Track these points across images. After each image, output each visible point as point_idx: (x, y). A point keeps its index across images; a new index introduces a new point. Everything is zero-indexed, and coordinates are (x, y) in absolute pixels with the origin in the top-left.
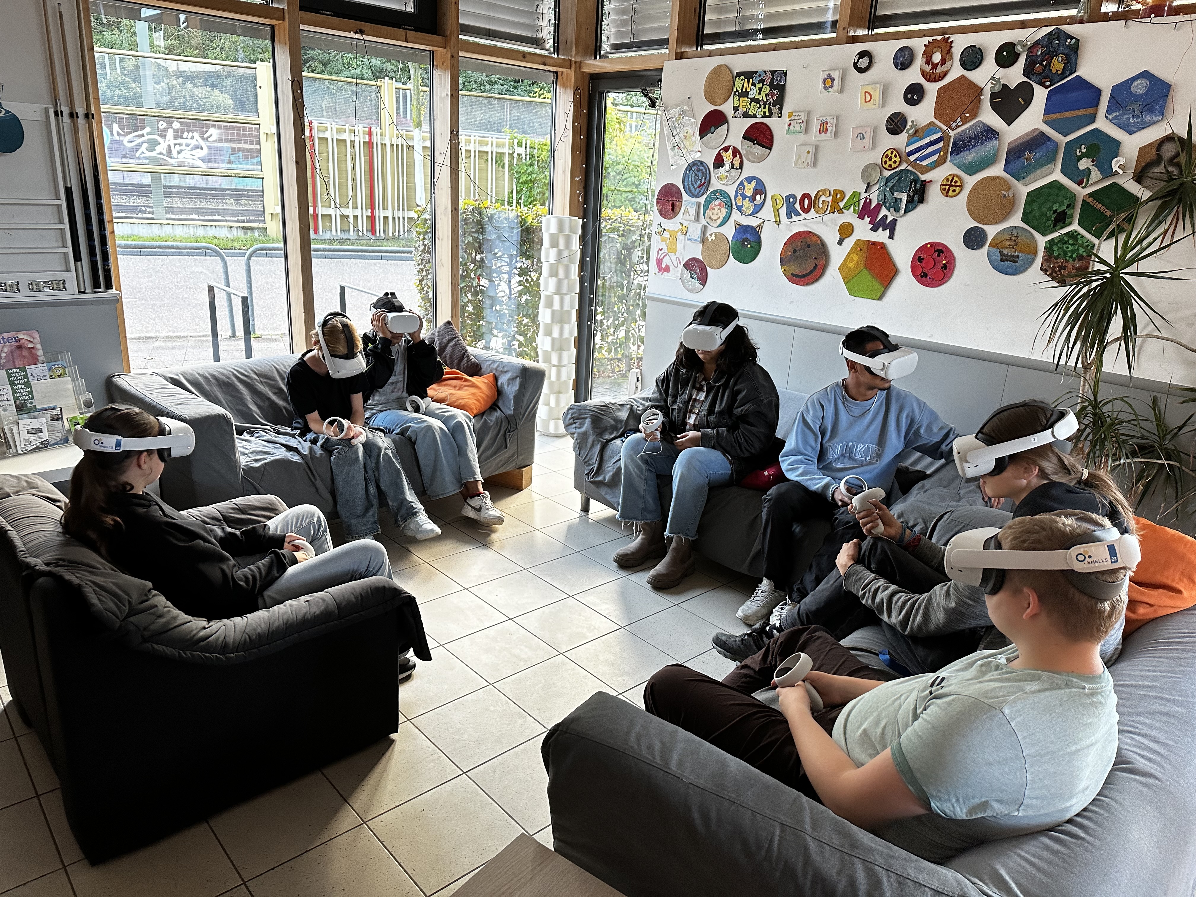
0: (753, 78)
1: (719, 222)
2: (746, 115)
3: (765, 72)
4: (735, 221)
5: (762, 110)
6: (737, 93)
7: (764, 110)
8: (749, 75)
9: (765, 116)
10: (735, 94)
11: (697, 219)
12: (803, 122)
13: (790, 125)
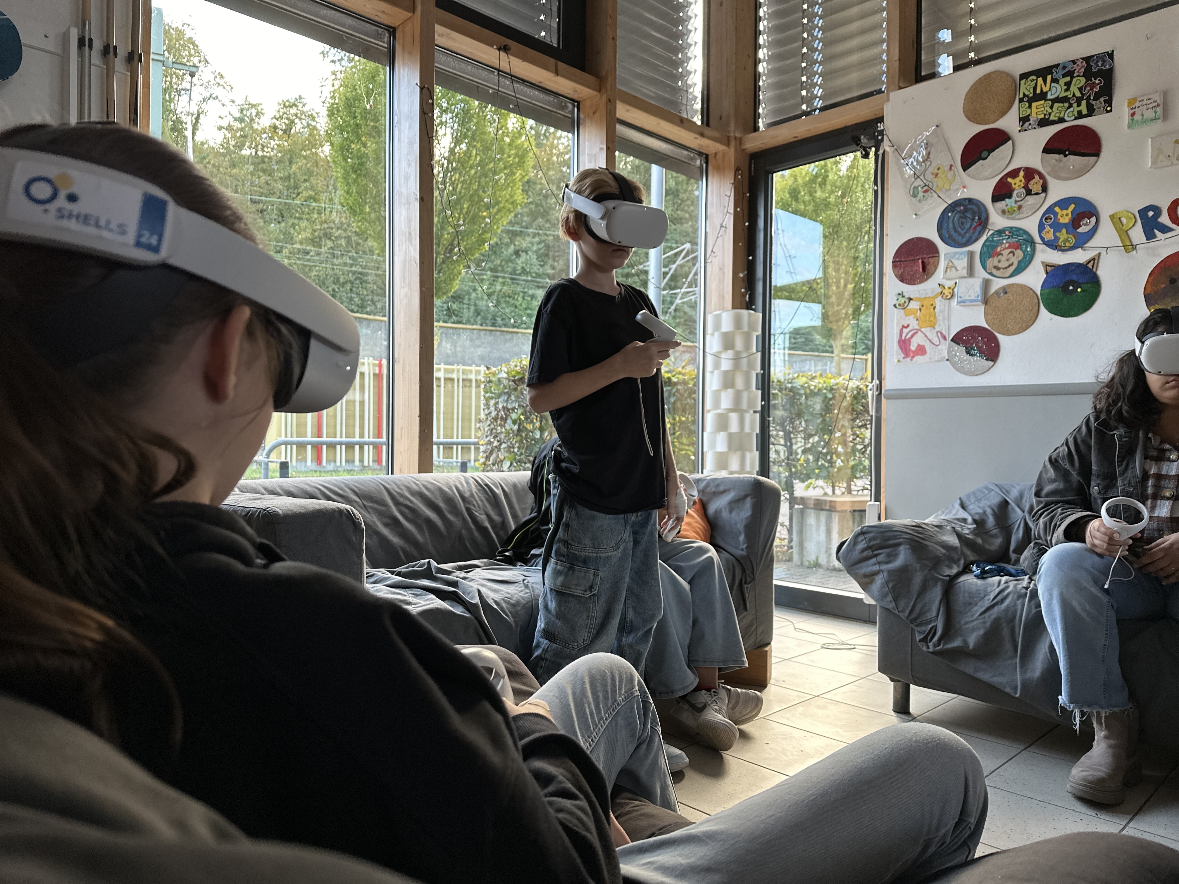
0: (1052, 73)
1: (1012, 269)
2: (1044, 123)
3: (1074, 62)
4: (1042, 263)
5: (1075, 109)
6: (1026, 99)
7: (1079, 109)
8: (1043, 73)
9: (1080, 116)
10: (1021, 100)
11: (971, 272)
12: (1158, 105)
13: (1133, 114)
